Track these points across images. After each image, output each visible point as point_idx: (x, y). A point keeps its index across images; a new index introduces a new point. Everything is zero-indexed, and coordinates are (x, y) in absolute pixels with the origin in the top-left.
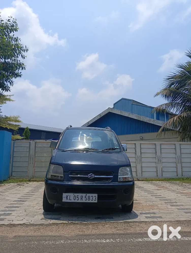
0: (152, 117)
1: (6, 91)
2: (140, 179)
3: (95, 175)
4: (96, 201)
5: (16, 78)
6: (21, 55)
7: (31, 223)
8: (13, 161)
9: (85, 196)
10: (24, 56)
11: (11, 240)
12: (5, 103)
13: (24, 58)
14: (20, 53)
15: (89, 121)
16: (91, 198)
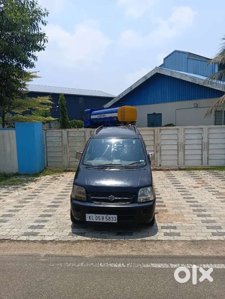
1: (30, 68)
2: (182, 168)
3: (115, 197)
4: (116, 222)
5: (39, 51)
6: (41, 21)
7: (59, 239)
8: (47, 152)
9: (106, 217)
10: (45, 21)
11: (43, 260)
12: (32, 80)
13: (46, 24)
14: (40, 20)
15: (132, 86)
16: (111, 219)
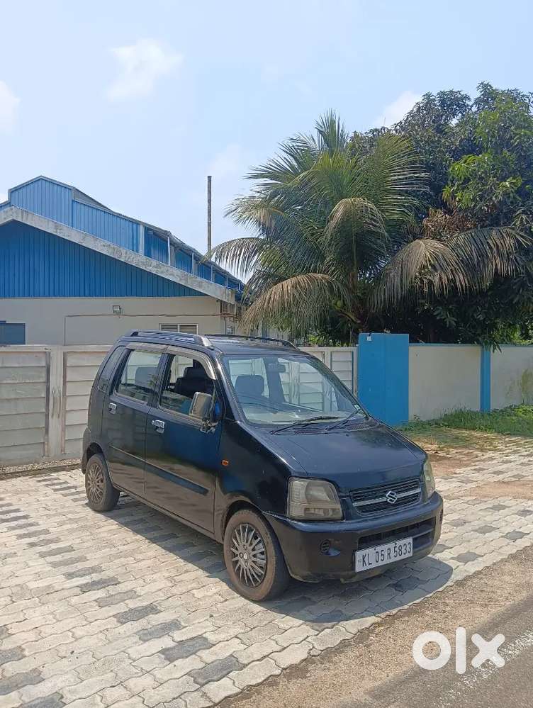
0: (135, 248)
4: (411, 554)
9: (395, 547)
16: (403, 550)
